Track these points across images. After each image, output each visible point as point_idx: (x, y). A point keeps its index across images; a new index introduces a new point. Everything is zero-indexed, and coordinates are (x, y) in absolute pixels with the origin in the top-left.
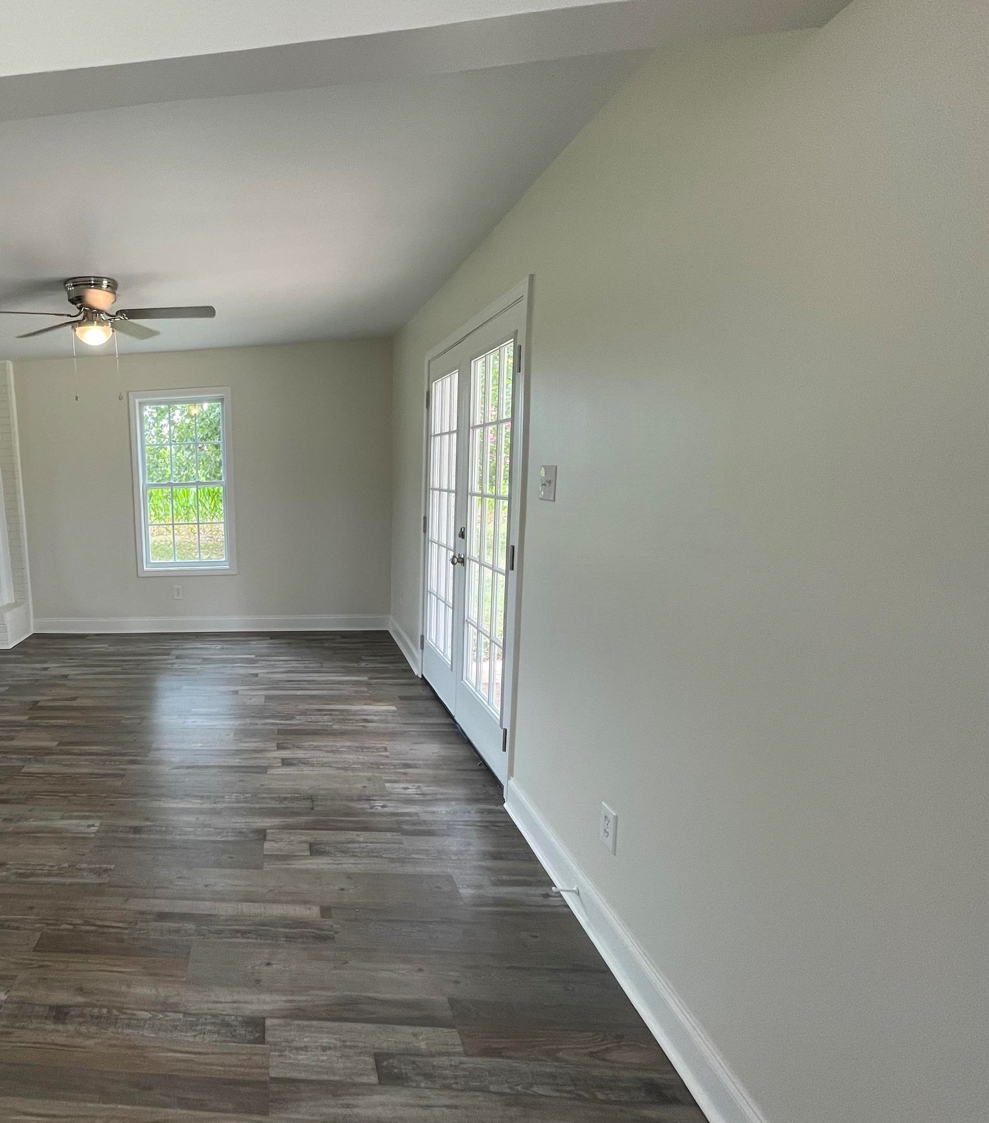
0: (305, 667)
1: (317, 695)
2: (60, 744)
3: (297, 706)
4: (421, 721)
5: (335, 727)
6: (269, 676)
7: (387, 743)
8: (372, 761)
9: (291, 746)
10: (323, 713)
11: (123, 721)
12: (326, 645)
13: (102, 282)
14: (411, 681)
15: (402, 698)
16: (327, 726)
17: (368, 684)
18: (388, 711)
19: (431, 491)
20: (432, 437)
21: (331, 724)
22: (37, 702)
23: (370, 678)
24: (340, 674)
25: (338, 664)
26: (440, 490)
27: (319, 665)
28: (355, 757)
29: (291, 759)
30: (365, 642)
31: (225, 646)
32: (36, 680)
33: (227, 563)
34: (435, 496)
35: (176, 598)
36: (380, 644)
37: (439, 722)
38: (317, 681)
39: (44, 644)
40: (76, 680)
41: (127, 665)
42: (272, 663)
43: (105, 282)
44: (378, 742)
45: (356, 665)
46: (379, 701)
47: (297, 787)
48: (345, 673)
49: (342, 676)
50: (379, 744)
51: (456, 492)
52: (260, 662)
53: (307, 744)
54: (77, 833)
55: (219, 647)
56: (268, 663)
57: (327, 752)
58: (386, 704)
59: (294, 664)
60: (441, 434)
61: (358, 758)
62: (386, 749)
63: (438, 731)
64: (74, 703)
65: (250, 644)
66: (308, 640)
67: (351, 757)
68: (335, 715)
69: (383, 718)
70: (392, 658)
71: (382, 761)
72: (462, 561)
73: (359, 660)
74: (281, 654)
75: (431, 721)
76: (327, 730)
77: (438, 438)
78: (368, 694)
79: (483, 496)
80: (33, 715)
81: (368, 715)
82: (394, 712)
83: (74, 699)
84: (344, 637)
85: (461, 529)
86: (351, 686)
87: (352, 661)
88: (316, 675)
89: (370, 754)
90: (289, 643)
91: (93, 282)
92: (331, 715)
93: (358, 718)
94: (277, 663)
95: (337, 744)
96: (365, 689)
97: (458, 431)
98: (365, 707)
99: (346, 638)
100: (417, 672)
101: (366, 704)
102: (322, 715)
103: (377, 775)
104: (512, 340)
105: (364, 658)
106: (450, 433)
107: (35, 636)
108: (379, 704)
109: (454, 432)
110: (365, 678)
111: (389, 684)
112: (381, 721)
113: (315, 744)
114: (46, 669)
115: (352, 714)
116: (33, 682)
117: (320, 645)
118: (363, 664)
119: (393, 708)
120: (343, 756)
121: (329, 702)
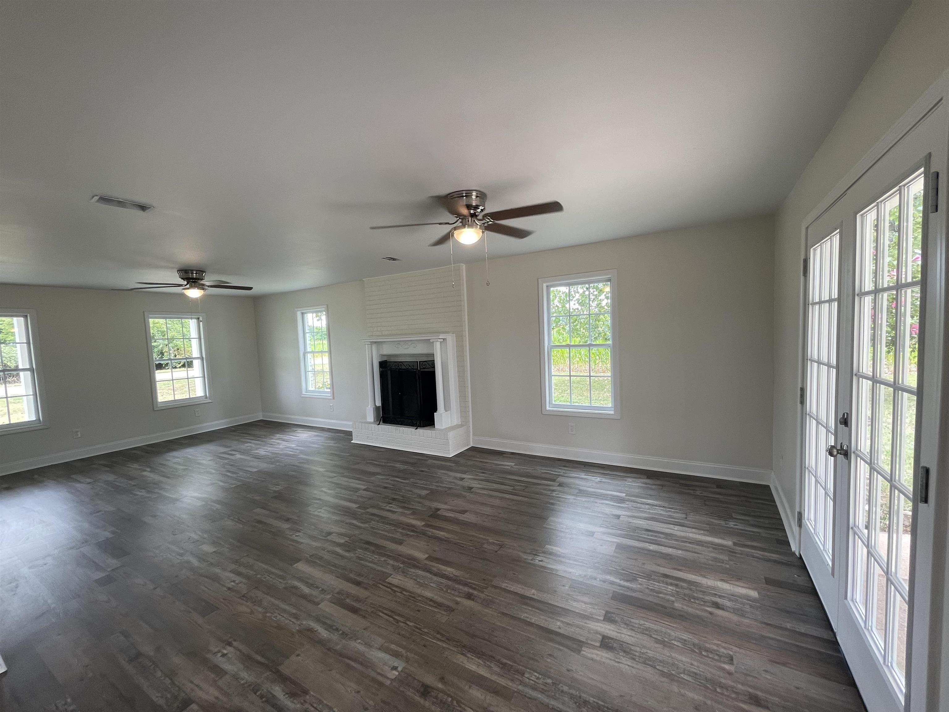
0: (670, 517)
1: (670, 555)
2: (430, 558)
3: (644, 564)
4: (789, 626)
5: (677, 605)
6: (630, 520)
7: (735, 649)
8: (709, 676)
9: (619, 620)
10: (669, 581)
11: (485, 546)
12: (698, 493)
13: (471, 193)
14: (785, 559)
15: (768, 581)
16: (668, 601)
17: (731, 552)
18: (748, 598)
19: (809, 362)
20: (810, 306)
21: (673, 599)
22: (438, 510)
23: (735, 544)
24: (702, 532)
25: (704, 518)
26: (819, 363)
27: (684, 516)
28: (688, 660)
29: (612, 639)
30: (740, 496)
31: (604, 480)
32: (450, 488)
33: (613, 409)
34: (813, 370)
35: (570, 432)
36: (757, 501)
37: (815, 634)
38: (676, 536)
39: (474, 456)
40: (476, 493)
41: (519, 485)
42: (639, 505)
43: (474, 194)
44: (724, 645)
45: (723, 523)
46: (739, 579)
47: (605, 688)
48: (708, 531)
49: (705, 535)
50: (725, 648)
51: (838, 367)
52: (627, 503)
53: (637, 621)
54: (379, 674)
55: (599, 479)
56: (635, 505)
57: (657, 641)
58: (747, 586)
59: (660, 511)
60: (820, 303)
61: (692, 664)
62: (731, 660)
63: (810, 649)
64: (461, 517)
65: (626, 480)
66: (681, 484)
67: (684, 659)
68: (682, 587)
69: (738, 606)
70: (767, 521)
71: (723, 681)
72: (846, 454)
73: (729, 517)
74: (651, 497)
75: (803, 628)
76: (665, 608)
77: (817, 307)
78: (728, 566)
79: (875, 380)
80: (429, 523)
81: (720, 597)
82: (754, 600)
83: (464, 512)
84: (719, 487)
85: (844, 415)
86: (711, 549)
87: (720, 517)
88: (677, 528)
89: (709, 661)
90: (662, 486)
91: (464, 195)
92: (677, 585)
93: (707, 598)
94: (643, 506)
95: (672, 633)
96: (725, 557)
97: (839, 300)
98: (720, 584)
99: (721, 488)
100: (794, 548)
101: (722, 580)
102: (667, 584)
103: (709, 702)
104: (922, 169)
105: (734, 515)
106: (830, 301)
107: (473, 449)
108: (737, 583)
109: (834, 300)
110: (728, 543)
111: (757, 558)
112: (735, 611)
113: (648, 625)
114: (462, 479)
115: (701, 591)
116: (446, 489)
117: (692, 492)
118: (731, 524)
119: (754, 594)
120: (673, 655)
121: (680, 568)
